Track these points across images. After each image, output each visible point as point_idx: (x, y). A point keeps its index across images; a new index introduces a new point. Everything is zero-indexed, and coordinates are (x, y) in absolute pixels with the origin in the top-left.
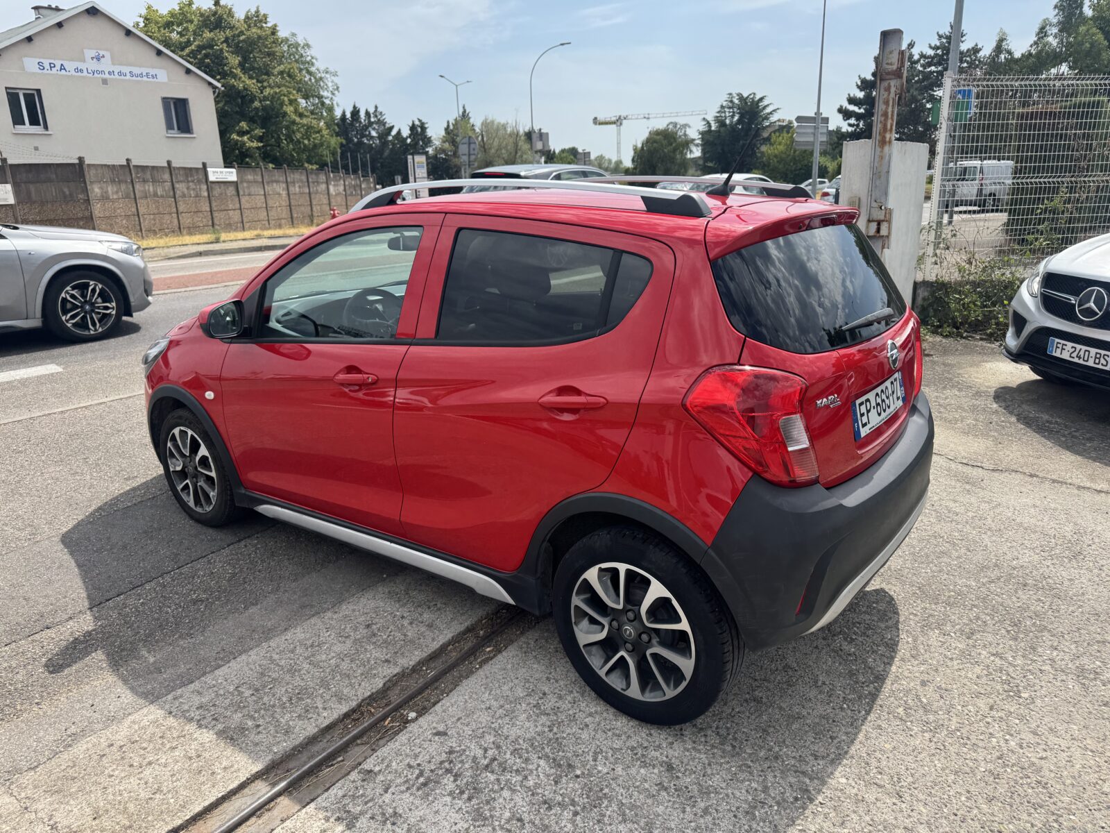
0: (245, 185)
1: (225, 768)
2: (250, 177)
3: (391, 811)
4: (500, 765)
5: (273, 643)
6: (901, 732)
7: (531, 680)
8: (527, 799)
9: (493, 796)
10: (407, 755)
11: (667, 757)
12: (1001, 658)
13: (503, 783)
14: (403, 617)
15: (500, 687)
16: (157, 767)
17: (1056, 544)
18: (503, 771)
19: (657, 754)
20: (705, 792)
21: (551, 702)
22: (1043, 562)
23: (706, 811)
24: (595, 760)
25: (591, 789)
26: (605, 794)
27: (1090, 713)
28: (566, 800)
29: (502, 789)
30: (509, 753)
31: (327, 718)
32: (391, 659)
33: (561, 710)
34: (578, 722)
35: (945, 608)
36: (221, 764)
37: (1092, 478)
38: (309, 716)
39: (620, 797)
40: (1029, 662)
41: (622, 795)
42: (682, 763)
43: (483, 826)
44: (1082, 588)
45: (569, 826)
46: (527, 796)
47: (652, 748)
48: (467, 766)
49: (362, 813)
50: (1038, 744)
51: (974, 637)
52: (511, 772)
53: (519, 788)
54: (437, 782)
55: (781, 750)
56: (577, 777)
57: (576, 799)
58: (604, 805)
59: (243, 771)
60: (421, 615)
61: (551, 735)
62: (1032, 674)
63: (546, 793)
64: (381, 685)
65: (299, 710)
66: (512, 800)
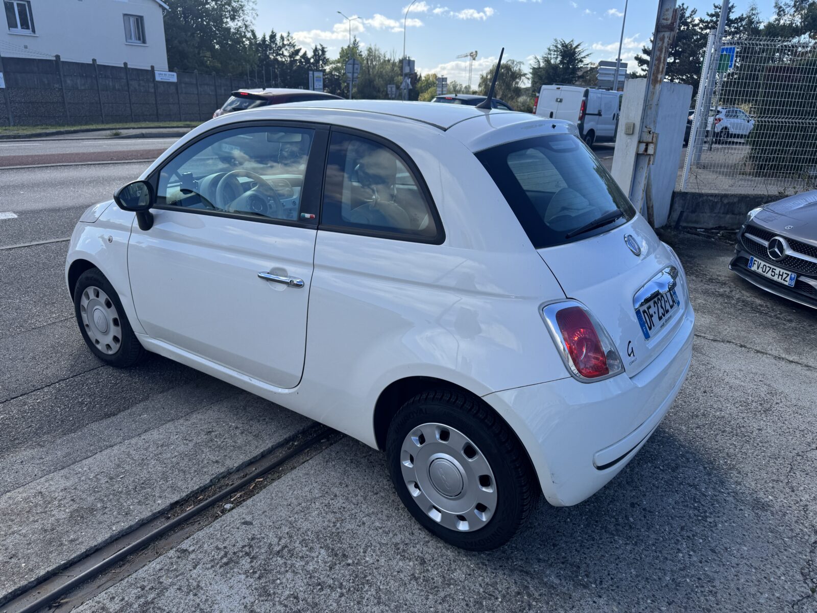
0: (183, 85)
1: (72, 541)
2: (187, 80)
3: (195, 584)
4: (289, 551)
5: (133, 441)
6: (609, 544)
7: (327, 484)
8: (305, 581)
9: (279, 576)
10: (217, 539)
11: (422, 553)
12: (696, 489)
13: (289, 566)
14: (237, 428)
15: (301, 489)
16: (18, 536)
17: (753, 401)
18: (291, 557)
19: (415, 550)
20: (447, 583)
21: (339, 503)
22: (740, 414)
23: (444, 600)
24: (365, 552)
25: (357, 576)
26: (368, 580)
27: (759, 537)
28: (336, 583)
29: (287, 571)
30: (298, 542)
31: (161, 504)
32: (220, 461)
33: (346, 510)
34: (357, 521)
35: (659, 445)
36: (69, 537)
37: (787, 351)
38: (147, 503)
39: (379, 584)
40: (717, 494)
41: (381, 582)
42: (433, 558)
43: (266, 600)
44: (767, 436)
45: (335, 605)
46: (306, 578)
47: (412, 545)
48: (263, 551)
49: (172, 584)
50: (714, 559)
51: (678, 471)
52: (297, 558)
53: (300, 571)
54: (238, 563)
55: (512, 552)
56: (349, 565)
57: (344, 584)
58: (365, 590)
59: (85, 544)
60: (251, 426)
61: (334, 530)
62: (718, 503)
63: (321, 577)
64: (208, 481)
65: (140, 497)
66: (293, 580)
